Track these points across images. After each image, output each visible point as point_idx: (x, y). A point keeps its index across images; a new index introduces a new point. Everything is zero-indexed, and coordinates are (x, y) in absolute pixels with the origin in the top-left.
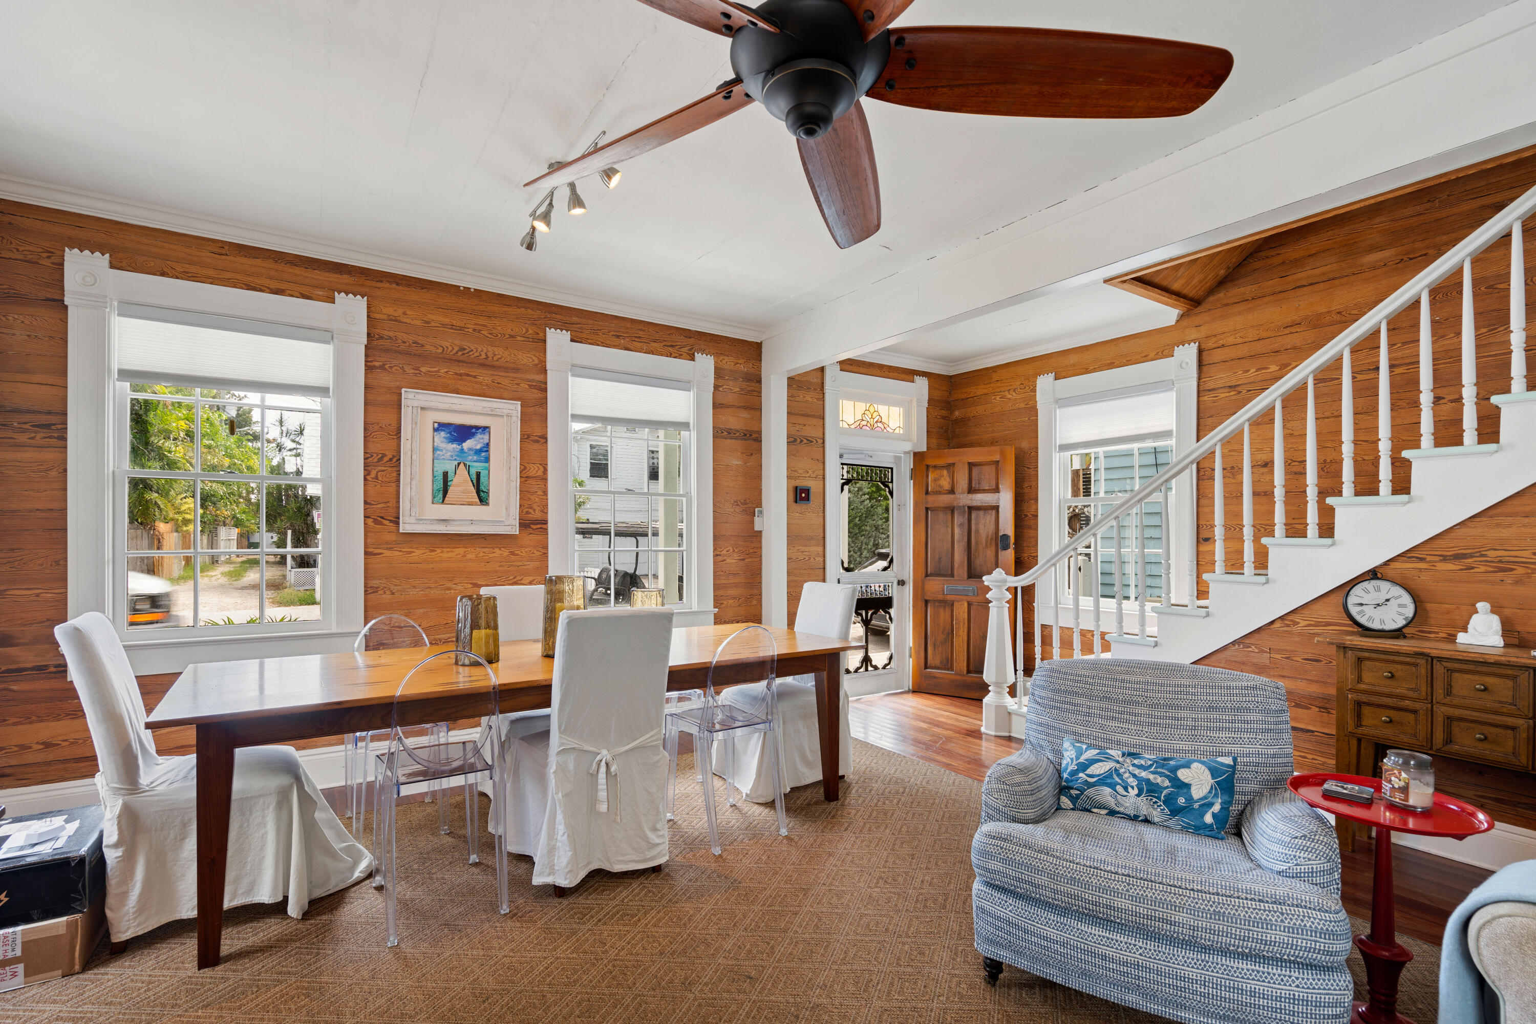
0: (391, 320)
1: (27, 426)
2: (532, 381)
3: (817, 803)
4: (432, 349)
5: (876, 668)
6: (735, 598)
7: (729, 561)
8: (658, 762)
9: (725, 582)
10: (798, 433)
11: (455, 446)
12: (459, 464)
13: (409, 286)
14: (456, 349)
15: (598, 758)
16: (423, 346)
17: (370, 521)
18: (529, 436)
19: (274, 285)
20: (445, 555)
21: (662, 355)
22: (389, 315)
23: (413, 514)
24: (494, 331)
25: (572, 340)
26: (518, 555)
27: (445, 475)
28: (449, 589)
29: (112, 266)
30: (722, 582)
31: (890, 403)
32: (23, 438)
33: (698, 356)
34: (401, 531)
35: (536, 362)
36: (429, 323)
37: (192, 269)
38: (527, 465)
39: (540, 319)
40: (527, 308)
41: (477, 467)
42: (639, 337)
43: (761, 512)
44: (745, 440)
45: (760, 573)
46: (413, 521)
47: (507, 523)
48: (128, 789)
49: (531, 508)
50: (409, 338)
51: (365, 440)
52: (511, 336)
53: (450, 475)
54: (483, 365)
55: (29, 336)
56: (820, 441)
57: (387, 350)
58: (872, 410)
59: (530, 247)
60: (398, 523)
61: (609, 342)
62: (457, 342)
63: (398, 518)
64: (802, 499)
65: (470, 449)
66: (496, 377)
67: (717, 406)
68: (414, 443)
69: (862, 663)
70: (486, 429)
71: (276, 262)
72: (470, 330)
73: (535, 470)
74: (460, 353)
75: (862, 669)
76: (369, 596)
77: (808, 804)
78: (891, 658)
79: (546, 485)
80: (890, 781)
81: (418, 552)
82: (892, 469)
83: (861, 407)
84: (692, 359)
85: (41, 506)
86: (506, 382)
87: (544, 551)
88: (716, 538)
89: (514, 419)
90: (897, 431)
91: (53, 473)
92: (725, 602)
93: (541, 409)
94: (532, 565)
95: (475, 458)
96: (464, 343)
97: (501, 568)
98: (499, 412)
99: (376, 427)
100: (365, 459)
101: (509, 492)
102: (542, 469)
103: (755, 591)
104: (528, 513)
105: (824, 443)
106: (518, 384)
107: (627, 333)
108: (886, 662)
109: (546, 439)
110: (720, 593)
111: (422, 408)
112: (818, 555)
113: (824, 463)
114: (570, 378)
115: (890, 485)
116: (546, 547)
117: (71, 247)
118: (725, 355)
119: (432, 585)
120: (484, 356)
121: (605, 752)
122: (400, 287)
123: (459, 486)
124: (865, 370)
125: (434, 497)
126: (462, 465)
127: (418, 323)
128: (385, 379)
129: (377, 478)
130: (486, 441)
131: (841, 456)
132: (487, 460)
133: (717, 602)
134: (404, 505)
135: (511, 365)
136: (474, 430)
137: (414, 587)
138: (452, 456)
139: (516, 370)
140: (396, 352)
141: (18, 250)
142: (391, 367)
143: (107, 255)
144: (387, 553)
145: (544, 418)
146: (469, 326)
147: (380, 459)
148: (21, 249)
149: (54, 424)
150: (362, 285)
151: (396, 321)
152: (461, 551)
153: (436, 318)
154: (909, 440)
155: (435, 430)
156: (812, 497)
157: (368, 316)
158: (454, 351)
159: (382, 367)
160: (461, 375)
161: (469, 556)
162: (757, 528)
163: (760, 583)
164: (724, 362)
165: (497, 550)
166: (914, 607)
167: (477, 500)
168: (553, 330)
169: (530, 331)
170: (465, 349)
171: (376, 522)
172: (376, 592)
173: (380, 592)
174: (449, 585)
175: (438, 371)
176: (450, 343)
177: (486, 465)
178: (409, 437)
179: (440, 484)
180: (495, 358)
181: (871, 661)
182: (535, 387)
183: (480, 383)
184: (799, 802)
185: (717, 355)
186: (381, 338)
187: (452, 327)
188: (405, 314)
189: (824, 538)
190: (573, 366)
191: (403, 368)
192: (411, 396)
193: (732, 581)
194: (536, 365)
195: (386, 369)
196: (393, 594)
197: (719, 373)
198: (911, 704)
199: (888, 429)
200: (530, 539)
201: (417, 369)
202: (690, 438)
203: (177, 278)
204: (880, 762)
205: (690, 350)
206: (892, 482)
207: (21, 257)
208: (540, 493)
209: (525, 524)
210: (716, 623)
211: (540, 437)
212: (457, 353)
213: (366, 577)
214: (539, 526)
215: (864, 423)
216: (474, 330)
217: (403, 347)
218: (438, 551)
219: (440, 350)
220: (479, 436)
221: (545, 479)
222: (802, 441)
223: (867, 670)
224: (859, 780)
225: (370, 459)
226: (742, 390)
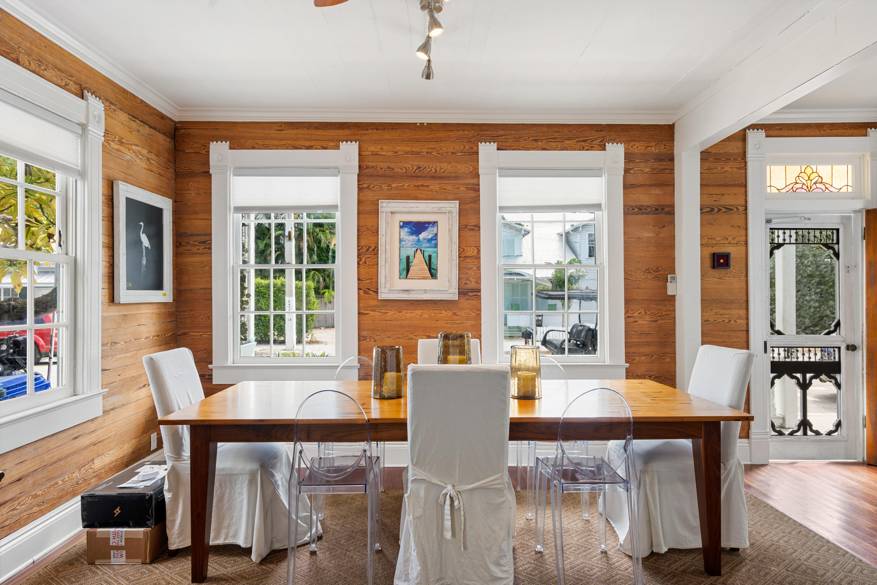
0: (374, 155)
1: (196, 243)
2: (468, 184)
3: (694, 573)
4: (399, 170)
5: (817, 433)
6: (648, 355)
7: (641, 322)
8: (502, 503)
9: (637, 340)
10: (715, 203)
11: (414, 237)
12: (417, 250)
13: (384, 129)
14: (415, 168)
15: (444, 491)
16: (393, 169)
17: (361, 292)
18: (466, 226)
19: (308, 144)
20: (408, 315)
21: (575, 150)
22: (372, 152)
23: (387, 287)
24: (441, 151)
25: (498, 149)
26: (459, 315)
27: (408, 258)
28: (411, 339)
29: (231, 148)
30: (634, 340)
31: (832, 161)
32: (194, 249)
33: (608, 146)
34: (379, 298)
35: (471, 169)
36: (397, 152)
37: (267, 142)
38: (465, 248)
39: (473, 137)
40: (464, 130)
41: (429, 251)
42: (555, 138)
43: (674, 278)
44: (657, 214)
45: (674, 334)
46: (387, 291)
47: (450, 292)
48: (175, 458)
49: (468, 280)
50: (384, 165)
51: (358, 238)
52: (453, 153)
53: (411, 258)
54: (433, 177)
55: (197, 193)
56: (741, 209)
57: (372, 176)
58: (809, 171)
59: (428, 77)
60: (377, 293)
61: (528, 146)
62: (416, 163)
63: (378, 289)
64: (720, 265)
65: (424, 239)
66: (442, 185)
67: (627, 187)
68: (387, 237)
69: (799, 426)
70: (435, 223)
71: (308, 129)
72: (424, 153)
73: (470, 252)
74: (418, 171)
75: (800, 433)
76: (361, 342)
77: (684, 571)
78: (838, 425)
79: (479, 263)
80: (796, 569)
81: (391, 313)
82: (838, 230)
83: (794, 170)
84: (604, 149)
85: (202, 287)
86: (449, 187)
87: (478, 312)
88: (627, 301)
89: (454, 214)
90: (844, 190)
91: (207, 268)
92: (637, 359)
93: (475, 205)
94: (470, 323)
95: (428, 245)
96: (420, 163)
97: (447, 325)
98: (443, 210)
99: (365, 228)
100: (358, 250)
101: (451, 269)
102: (476, 250)
103: (669, 350)
104: (466, 284)
105: (746, 209)
106: (458, 188)
107: (544, 136)
108: (832, 428)
109: (479, 227)
110: (632, 350)
111: (392, 213)
112: (740, 318)
113: (746, 229)
114: (498, 178)
115: (836, 247)
116: (480, 310)
117: (213, 141)
118: (635, 141)
119: (400, 336)
120: (434, 171)
121: (450, 487)
122: (379, 131)
123: (417, 266)
124: (799, 132)
125: (400, 274)
126: (419, 250)
127: (390, 154)
128: (370, 195)
129: (365, 263)
130: (435, 232)
131: (768, 221)
132: (436, 246)
133: (629, 358)
134: (382, 280)
135: (453, 175)
136: (427, 225)
137: (389, 337)
138: (412, 245)
139: (456, 178)
140: (377, 176)
141: (192, 147)
142: (373, 187)
143: (228, 142)
144: (372, 313)
145: (477, 211)
146: (423, 150)
147: (367, 250)
148: (193, 146)
149: (207, 241)
150: (356, 134)
151: (376, 155)
152: (419, 312)
153: (402, 148)
154: (860, 198)
155: (401, 227)
156: (732, 262)
157: (359, 155)
158: (414, 170)
159: (368, 188)
160: (418, 186)
161: (425, 316)
162: (669, 293)
163: (674, 342)
164: (635, 147)
165: (443, 312)
166: (868, 374)
167: (430, 275)
168: (483, 143)
169: (467, 147)
170: (421, 167)
171: (365, 293)
172: (365, 340)
173: (368, 340)
174: (411, 336)
175: (403, 186)
176: (411, 165)
177: (435, 249)
178: (384, 233)
179: (404, 265)
180: (442, 171)
181: (811, 426)
182: (470, 189)
183: (431, 191)
184: (674, 567)
185: (626, 142)
186: (368, 168)
187: (412, 153)
188: (382, 149)
189: (747, 301)
190: (500, 169)
191: (381, 187)
192: (385, 205)
193: (644, 340)
194: (471, 172)
195: (370, 189)
196: (375, 341)
197: (629, 157)
198: (860, 478)
199: (831, 189)
200: (466, 303)
201: (389, 186)
202: (602, 216)
203: (260, 149)
204: (792, 542)
205: (601, 142)
206: (838, 243)
207: (193, 151)
208: (475, 268)
209: (462, 292)
210: (627, 378)
211: (475, 226)
212: (415, 171)
213: (359, 330)
214: (474, 294)
215: (799, 186)
216: (427, 153)
217: (381, 172)
218: (404, 312)
219: (404, 171)
220: (430, 229)
221: (478, 258)
222: (720, 210)
223: (805, 434)
224: (757, 557)
225: (361, 250)
226: (653, 169)
